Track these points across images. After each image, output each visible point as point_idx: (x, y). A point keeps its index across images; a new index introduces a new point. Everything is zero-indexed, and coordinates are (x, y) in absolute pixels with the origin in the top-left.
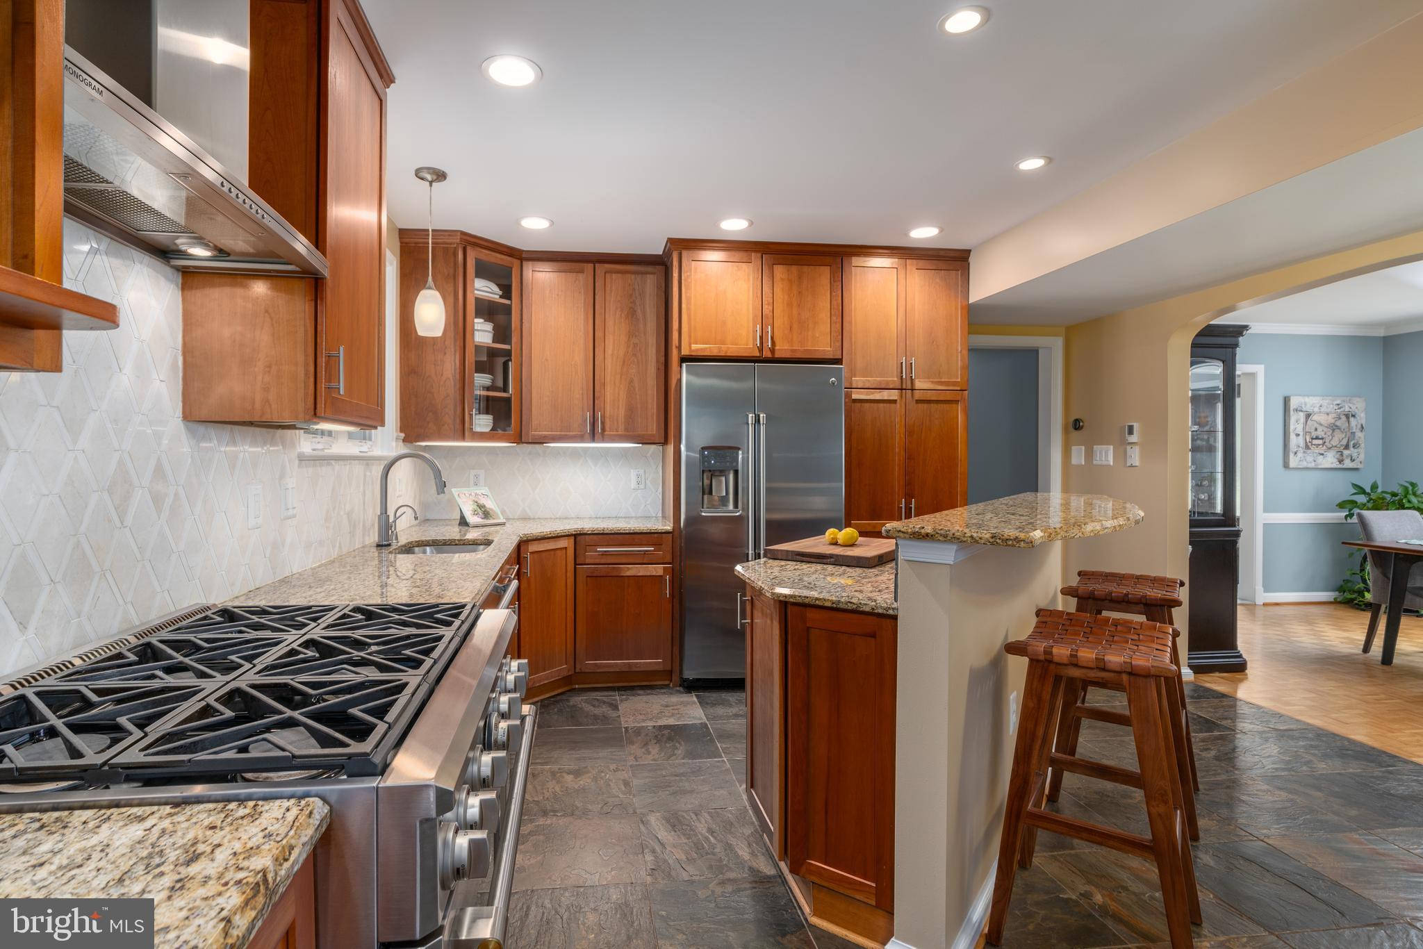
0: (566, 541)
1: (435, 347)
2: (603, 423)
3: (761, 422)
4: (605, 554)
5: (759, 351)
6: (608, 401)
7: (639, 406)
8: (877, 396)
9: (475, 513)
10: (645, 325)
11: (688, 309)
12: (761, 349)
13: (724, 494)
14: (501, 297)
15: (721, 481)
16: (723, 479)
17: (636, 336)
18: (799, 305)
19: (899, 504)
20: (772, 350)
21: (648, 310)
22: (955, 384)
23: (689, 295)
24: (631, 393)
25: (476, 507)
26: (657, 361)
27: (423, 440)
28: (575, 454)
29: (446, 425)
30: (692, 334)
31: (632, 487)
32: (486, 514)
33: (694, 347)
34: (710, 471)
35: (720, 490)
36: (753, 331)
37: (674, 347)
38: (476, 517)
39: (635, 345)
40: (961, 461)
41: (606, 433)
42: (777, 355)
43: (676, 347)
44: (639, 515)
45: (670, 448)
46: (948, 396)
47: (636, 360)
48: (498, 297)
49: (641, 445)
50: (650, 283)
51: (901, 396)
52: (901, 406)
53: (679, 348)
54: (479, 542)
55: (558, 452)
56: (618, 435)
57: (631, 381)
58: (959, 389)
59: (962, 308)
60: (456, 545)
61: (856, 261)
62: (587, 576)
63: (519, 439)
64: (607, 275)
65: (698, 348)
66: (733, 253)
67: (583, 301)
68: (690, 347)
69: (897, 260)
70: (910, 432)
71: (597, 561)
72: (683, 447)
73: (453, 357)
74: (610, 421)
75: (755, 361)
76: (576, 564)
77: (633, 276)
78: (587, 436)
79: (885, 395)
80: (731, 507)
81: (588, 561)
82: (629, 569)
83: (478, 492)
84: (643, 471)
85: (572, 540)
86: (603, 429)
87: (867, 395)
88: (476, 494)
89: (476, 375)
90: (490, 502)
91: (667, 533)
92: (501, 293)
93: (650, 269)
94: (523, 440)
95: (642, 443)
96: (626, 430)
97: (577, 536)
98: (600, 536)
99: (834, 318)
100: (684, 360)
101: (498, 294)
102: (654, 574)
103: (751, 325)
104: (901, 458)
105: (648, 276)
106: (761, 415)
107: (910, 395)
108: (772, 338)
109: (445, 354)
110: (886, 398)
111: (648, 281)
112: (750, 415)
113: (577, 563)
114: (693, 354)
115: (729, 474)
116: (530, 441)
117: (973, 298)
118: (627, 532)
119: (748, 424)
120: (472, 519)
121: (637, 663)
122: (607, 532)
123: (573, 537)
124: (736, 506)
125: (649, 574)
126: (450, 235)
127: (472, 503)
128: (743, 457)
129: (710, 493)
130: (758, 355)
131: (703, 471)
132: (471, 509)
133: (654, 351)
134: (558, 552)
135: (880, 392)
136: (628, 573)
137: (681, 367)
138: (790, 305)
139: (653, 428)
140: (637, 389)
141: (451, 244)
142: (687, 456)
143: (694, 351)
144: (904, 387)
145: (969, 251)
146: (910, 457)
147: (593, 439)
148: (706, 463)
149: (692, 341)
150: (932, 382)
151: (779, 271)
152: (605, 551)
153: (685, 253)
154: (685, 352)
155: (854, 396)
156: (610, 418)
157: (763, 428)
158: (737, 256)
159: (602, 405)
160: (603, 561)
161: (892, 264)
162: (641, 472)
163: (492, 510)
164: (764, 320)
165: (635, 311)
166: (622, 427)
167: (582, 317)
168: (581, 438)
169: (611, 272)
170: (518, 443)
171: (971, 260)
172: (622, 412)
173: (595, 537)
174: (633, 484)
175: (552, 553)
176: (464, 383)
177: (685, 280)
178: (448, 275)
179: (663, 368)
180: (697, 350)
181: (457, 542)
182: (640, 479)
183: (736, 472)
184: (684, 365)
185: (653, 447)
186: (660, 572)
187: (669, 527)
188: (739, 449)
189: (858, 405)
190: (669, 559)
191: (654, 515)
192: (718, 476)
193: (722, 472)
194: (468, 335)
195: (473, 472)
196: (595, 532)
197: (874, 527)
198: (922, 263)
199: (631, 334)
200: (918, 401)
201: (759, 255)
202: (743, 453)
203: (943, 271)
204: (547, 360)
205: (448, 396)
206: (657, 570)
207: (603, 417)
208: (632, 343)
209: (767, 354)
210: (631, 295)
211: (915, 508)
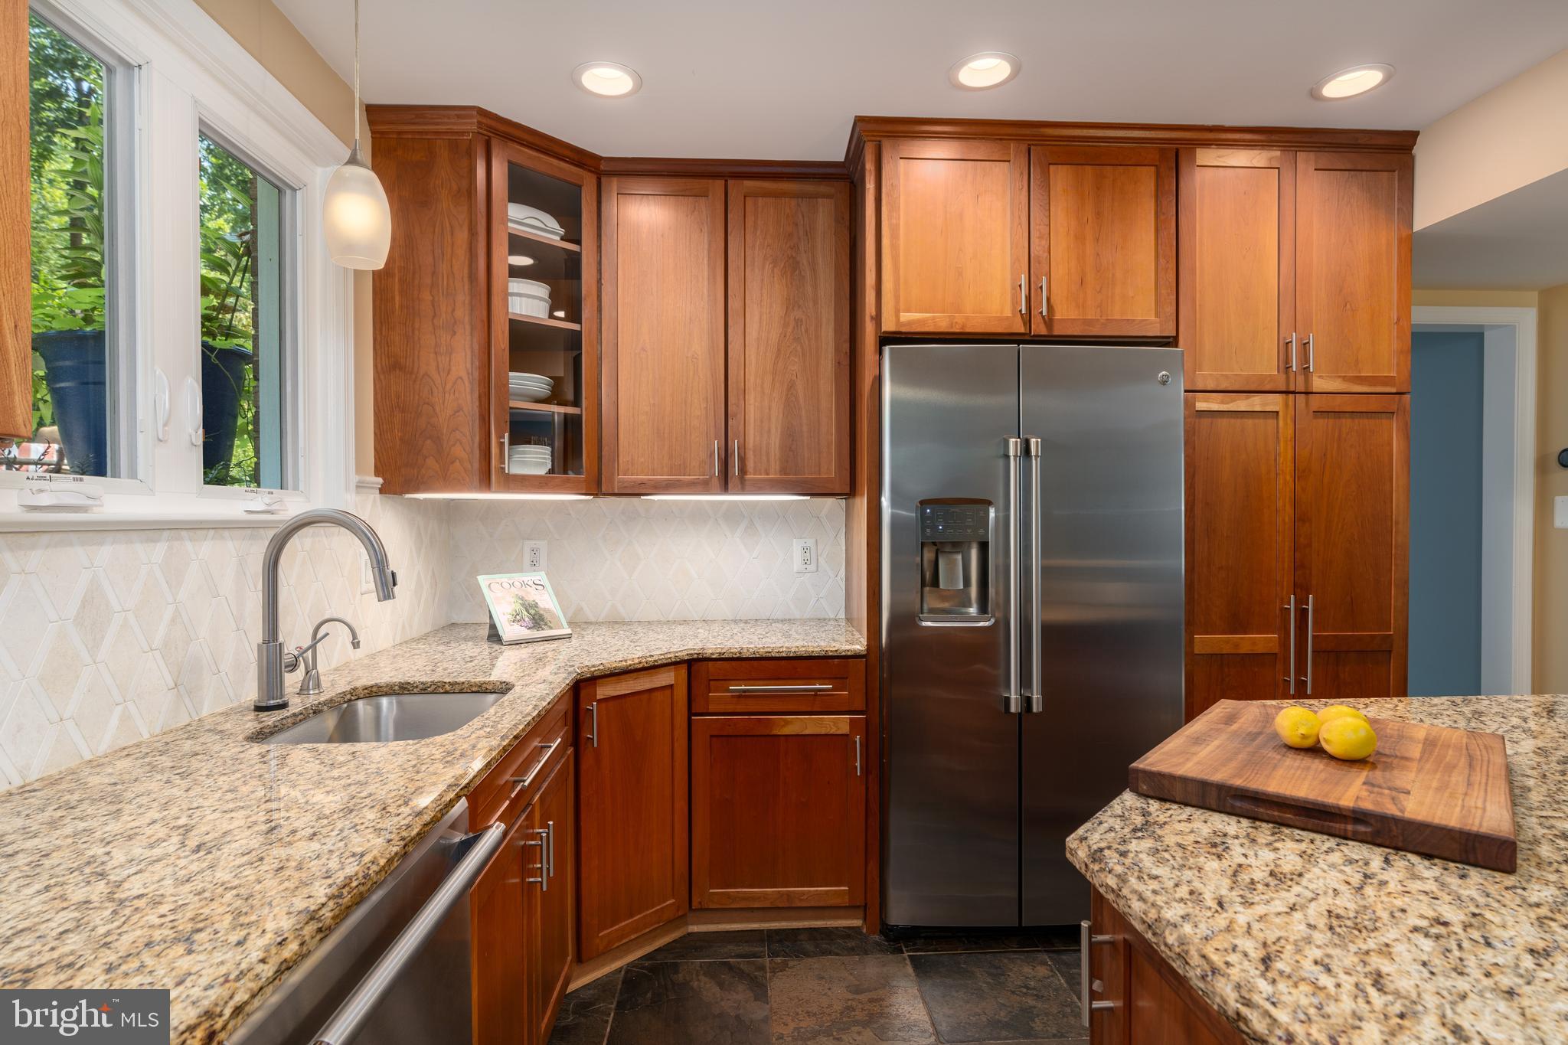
0: (672, 674)
1: (435, 321)
2: (742, 460)
3: (1033, 453)
4: (742, 696)
5: (1025, 324)
6: (752, 421)
7: (805, 429)
8: (1241, 404)
9: (516, 619)
10: (815, 286)
11: (894, 247)
12: (1028, 319)
13: (961, 587)
14: (562, 239)
15: (954, 563)
16: (959, 557)
17: (799, 307)
18: (1098, 240)
19: (1282, 602)
20: (1049, 321)
21: (820, 260)
22: (1387, 381)
23: (894, 221)
24: (790, 403)
25: (518, 607)
26: (837, 349)
27: (417, 490)
28: (699, 516)
29: (457, 463)
30: (902, 293)
31: (795, 570)
32: (538, 620)
33: (905, 317)
34: (934, 544)
35: (952, 579)
36: (1013, 288)
37: (868, 318)
38: (516, 626)
39: (798, 322)
40: (1397, 523)
41: (748, 477)
42: (1058, 331)
43: (872, 318)
44: (806, 616)
45: (862, 504)
46: (1374, 404)
47: (799, 348)
48: (558, 238)
49: (808, 498)
50: (824, 215)
51: (1286, 405)
52: (1286, 424)
53: (878, 318)
54: (490, 687)
55: (669, 514)
56: (771, 480)
57: (791, 386)
58: (1394, 390)
59: (1400, 241)
60: (446, 692)
61: (1206, 156)
62: (711, 736)
63: (597, 487)
64: (747, 198)
65: (911, 319)
66: (976, 143)
67: (706, 246)
68: (897, 317)
69: (1278, 153)
70: (1299, 473)
71: (730, 708)
72: (885, 501)
73: (468, 338)
74: (755, 456)
75: (1019, 342)
76: (690, 713)
77: (794, 202)
78: (715, 482)
79: (1256, 403)
80: (973, 610)
81: (712, 708)
82: (787, 722)
83: (526, 579)
84: (813, 540)
85: (683, 671)
86: (743, 470)
87: (1222, 402)
88: (523, 584)
89: (511, 374)
90: (546, 597)
91: (856, 656)
92: (562, 232)
93: (823, 188)
94: (603, 490)
95: (812, 495)
96: (784, 470)
97: (694, 665)
98: (733, 663)
99: (1162, 261)
100: (886, 339)
101: (557, 234)
102: (833, 731)
103: (1008, 276)
104: (1287, 519)
105: (820, 200)
106: (1033, 441)
107: (1303, 405)
108: (1048, 300)
109: (454, 333)
110: (1258, 408)
111: (821, 209)
112: (1012, 441)
113: (694, 711)
114: (903, 330)
115: (969, 548)
116: (616, 491)
117: (1419, 225)
118: (784, 655)
119: (1007, 457)
120: (509, 631)
121: (803, 893)
122: (747, 655)
123: (685, 666)
124: (983, 608)
125: (823, 731)
126: (458, 116)
127: (513, 600)
128: (996, 517)
129: (935, 582)
130: (1022, 330)
131: (923, 545)
132: (509, 611)
133: (831, 333)
134: (658, 695)
135: (1247, 398)
136: (787, 730)
137: (881, 353)
138: (1079, 238)
139: (830, 468)
140: (801, 401)
141: (463, 133)
142: (893, 517)
143: (903, 324)
144: (1292, 389)
145: (1413, 135)
146: (1300, 518)
147: (725, 488)
148: (928, 530)
149: (902, 306)
150: (1345, 379)
151: (1061, 176)
152: (745, 691)
153: (886, 145)
154: (889, 325)
155: (1201, 406)
156: (754, 451)
157: (1035, 465)
158: (980, 149)
159: (742, 427)
160: (740, 708)
161: (1270, 159)
162: (811, 542)
163: (548, 611)
164: (1033, 265)
165: (798, 263)
166: (775, 466)
167: (706, 274)
168: (704, 487)
169: (755, 195)
170: (596, 495)
171: (1417, 150)
172: (775, 441)
173: (726, 664)
174: (797, 564)
175: (645, 697)
176: (487, 387)
177: (888, 195)
178: (459, 191)
179: (846, 362)
180: (910, 323)
181: (448, 688)
182: (808, 554)
183: (984, 547)
184: (887, 349)
185: (830, 501)
186: (845, 729)
187: (859, 645)
188: (989, 503)
189: (1206, 422)
190: (859, 704)
191: (832, 616)
192: (950, 552)
193: (958, 546)
194: (496, 300)
195: (529, 545)
196: (726, 656)
197: (1237, 646)
198: (1325, 159)
199: (791, 304)
200: (1319, 413)
201: (1024, 147)
202: (996, 512)
203: (1364, 173)
204: (643, 349)
205: (460, 409)
206: (838, 724)
207: (743, 447)
208: (792, 318)
209: (1039, 329)
210: (790, 235)
211: (1315, 611)
